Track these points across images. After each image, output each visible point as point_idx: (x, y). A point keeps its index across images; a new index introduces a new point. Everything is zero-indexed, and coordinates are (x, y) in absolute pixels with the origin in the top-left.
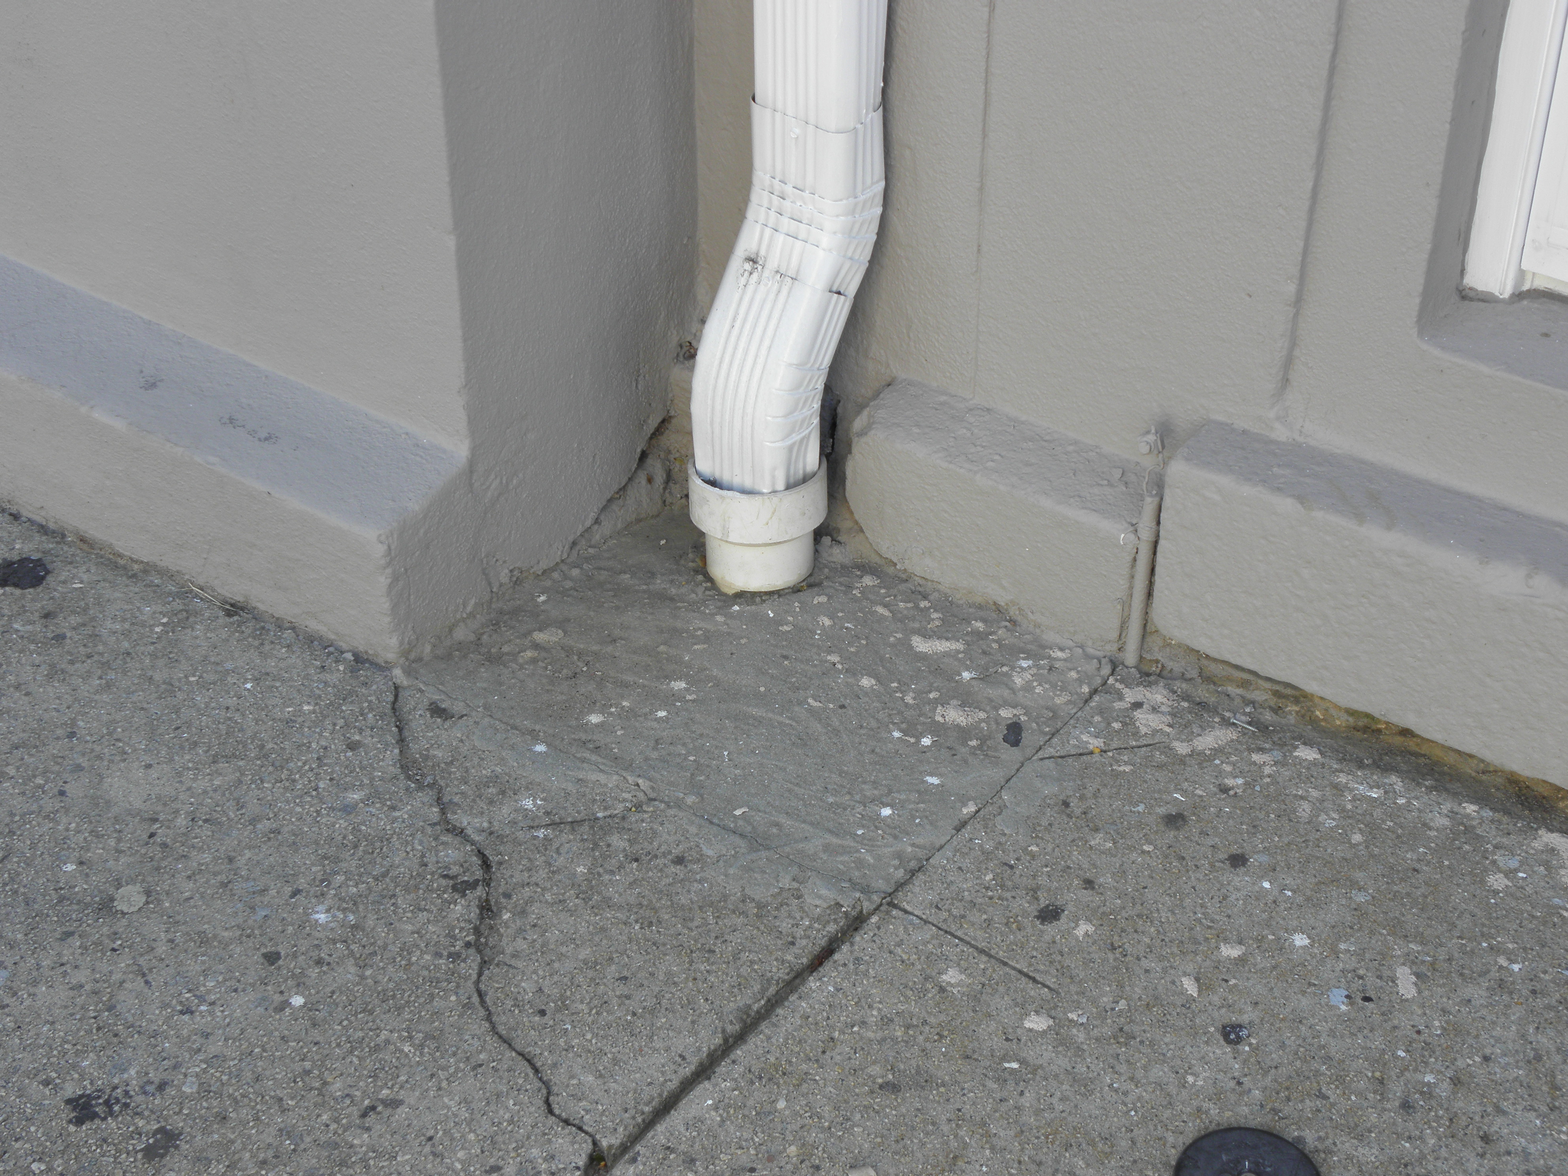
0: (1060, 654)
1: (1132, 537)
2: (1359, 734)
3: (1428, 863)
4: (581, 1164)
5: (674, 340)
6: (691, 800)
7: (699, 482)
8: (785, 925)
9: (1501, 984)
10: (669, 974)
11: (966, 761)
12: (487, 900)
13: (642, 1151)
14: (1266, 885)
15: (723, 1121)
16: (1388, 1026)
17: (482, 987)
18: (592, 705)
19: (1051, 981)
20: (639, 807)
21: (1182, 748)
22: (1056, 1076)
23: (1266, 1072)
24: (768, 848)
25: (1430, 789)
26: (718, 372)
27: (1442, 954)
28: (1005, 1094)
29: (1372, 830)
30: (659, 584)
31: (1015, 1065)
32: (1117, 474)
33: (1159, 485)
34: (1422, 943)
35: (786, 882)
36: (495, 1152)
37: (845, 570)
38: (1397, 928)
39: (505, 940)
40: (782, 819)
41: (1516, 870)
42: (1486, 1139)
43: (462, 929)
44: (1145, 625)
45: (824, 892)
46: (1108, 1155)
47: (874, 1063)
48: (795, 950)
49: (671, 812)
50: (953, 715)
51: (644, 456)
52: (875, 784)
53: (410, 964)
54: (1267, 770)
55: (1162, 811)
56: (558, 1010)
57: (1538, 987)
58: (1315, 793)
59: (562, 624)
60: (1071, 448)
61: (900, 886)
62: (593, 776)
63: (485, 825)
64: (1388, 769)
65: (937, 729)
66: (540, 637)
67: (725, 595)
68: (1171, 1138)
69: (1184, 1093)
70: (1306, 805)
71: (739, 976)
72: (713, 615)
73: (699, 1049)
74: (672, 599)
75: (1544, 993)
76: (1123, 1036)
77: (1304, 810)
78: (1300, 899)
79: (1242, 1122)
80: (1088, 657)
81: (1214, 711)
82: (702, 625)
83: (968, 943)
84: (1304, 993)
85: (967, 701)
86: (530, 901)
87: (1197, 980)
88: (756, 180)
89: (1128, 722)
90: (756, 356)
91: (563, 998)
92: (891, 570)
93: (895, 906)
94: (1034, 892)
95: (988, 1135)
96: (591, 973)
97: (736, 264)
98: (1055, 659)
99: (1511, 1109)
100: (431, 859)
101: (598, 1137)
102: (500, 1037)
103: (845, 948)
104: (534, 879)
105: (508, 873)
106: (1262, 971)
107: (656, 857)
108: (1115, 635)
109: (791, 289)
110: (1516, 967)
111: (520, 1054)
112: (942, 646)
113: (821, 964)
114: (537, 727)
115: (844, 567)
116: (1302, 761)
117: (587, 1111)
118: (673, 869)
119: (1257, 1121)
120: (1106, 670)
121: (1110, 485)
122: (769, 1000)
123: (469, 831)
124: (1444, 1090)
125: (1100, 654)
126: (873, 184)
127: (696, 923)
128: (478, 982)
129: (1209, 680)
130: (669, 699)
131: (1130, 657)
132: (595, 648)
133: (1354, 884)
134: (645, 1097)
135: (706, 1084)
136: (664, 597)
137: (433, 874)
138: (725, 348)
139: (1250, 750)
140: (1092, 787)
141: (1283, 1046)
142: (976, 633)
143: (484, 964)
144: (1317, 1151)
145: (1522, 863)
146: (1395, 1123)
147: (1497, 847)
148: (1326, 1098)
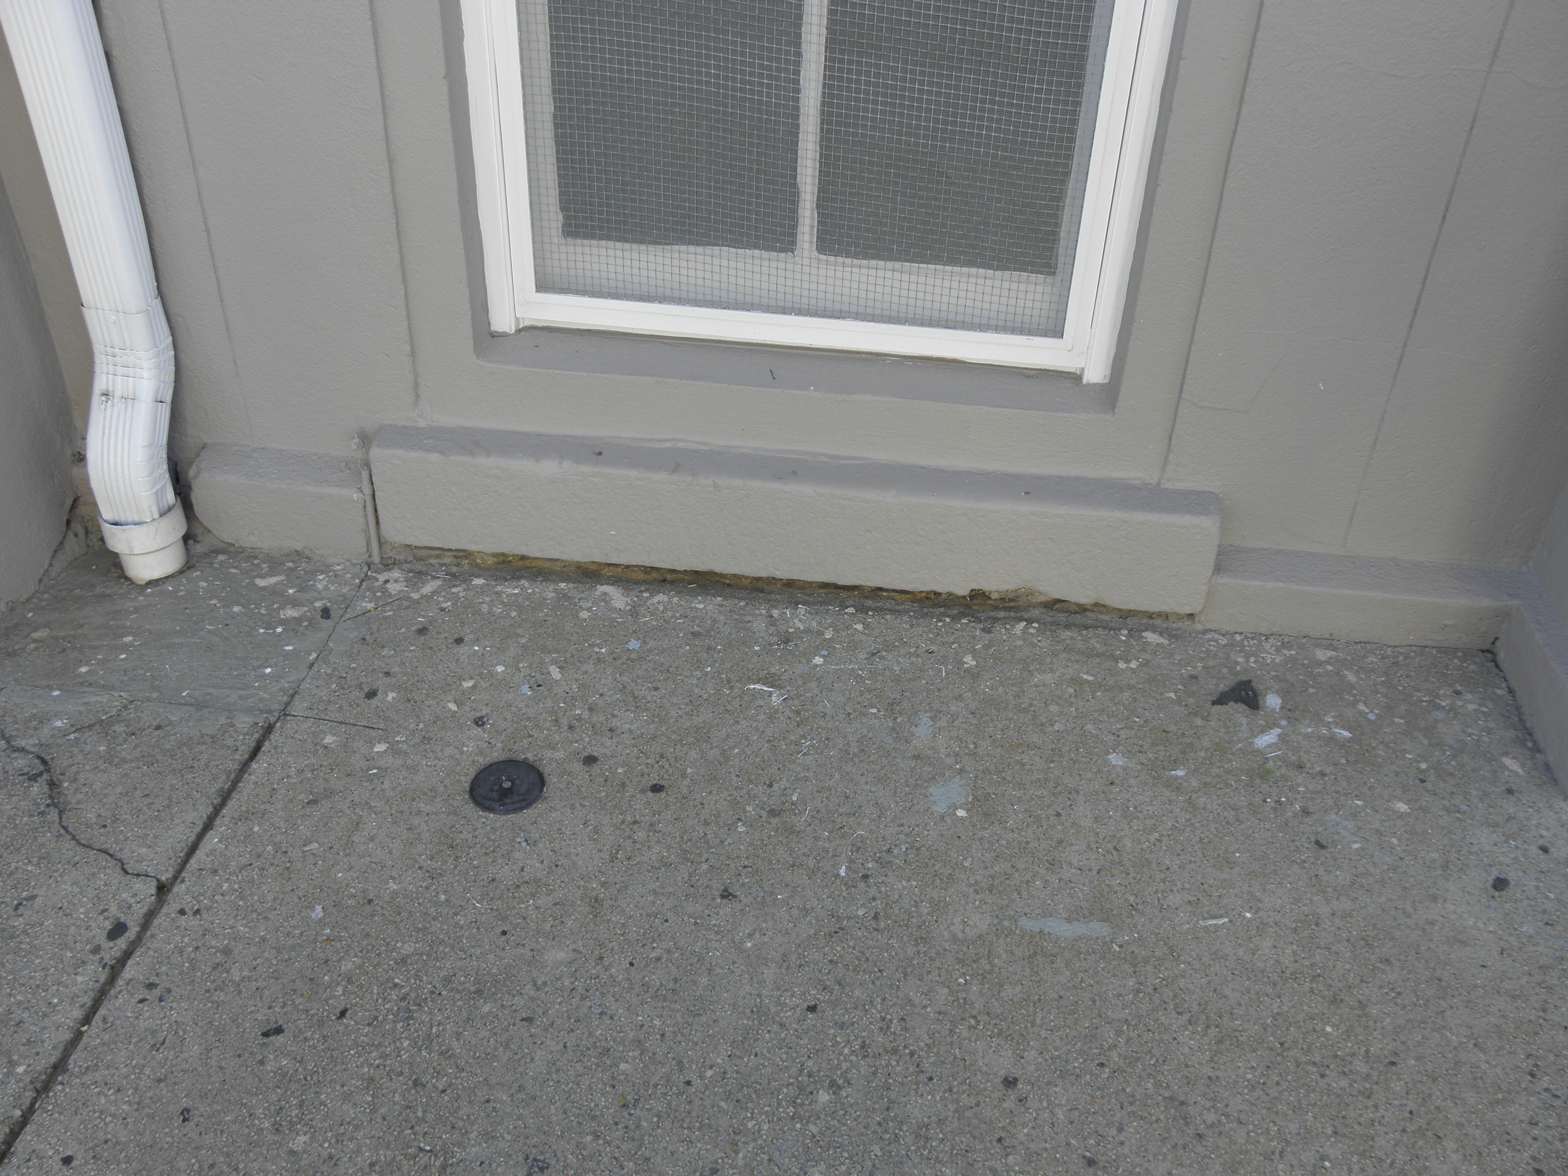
0: (338, 567)
1: (360, 494)
2: (501, 566)
3: (550, 616)
4: (153, 892)
5: (69, 452)
6: (155, 695)
7: (108, 525)
8: (229, 742)
9: (599, 660)
10: (172, 785)
11: (304, 634)
12: (51, 780)
13: (186, 875)
14: (476, 648)
15: (227, 847)
16: (552, 695)
17: (64, 824)
18: (80, 663)
19: (382, 726)
20: (125, 707)
21: (416, 596)
22: (398, 769)
23: (501, 734)
24: (208, 707)
25: (541, 582)
26: (102, 461)
27: (568, 655)
28: (374, 786)
29: (520, 608)
30: (99, 590)
31: (375, 771)
32: (343, 465)
33: (367, 465)
34: (558, 653)
35: (223, 720)
36: (102, 903)
37: (206, 555)
38: (544, 649)
39: (69, 798)
40: (211, 690)
41: (592, 607)
42: (611, 730)
43: (41, 799)
44: (379, 540)
45: (246, 719)
46: (435, 797)
47: (301, 793)
48: (240, 752)
49: (146, 704)
50: (290, 613)
51: (68, 522)
52: (258, 659)
53: (16, 825)
54: (461, 595)
55: (414, 628)
56: (113, 822)
57: (616, 656)
58: (487, 599)
59: (47, 625)
60: (314, 457)
61: (287, 704)
62: (94, 699)
63: (37, 742)
64: (519, 578)
65: (282, 622)
66: (36, 635)
67: (140, 585)
68: (463, 779)
69: (464, 756)
70: (485, 606)
71: (212, 774)
72: (136, 598)
73: (201, 816)
74: (109, 596)
75: (619, 658)
76: (426, 740)
77: (485, 608)
78: (494, 650)
79: (496, 760)
80: (355, 565)
81: (427, 574)
82: (132, 604)
83: (332, 721)
84: (508, 692)
85: (294, 603)
86: (78, 773)
87: (455, 702)
88: (95, 350)
89: (385, 591)
90: (123, 447)
91: (114, 815)
92: (232, 549)
93: (288, 715)
94: (360, 686)
95: (371, 808)
96: (126, 799)
97: (96, 400)
98: (338, 570)
99: (618, 714)
100: (9, 768)
101: (158, 877)
102: (84, 845)
103: (267, 743)
104: (75, 762)
105: (59, 763)
106: (485, 688)
107: (144, 729)
108: (365, 549)
109: (133, 405)
110: (603, 650)
111: (98, 850)
112: (273, 580)
113: (256, 755)
114: (51, 683)
115: (205, 554)
116: (477, 586)
117: (148, 866)
118: (156, 733)
119: (503, 757)
120: (365, 569)
121: (341, 471)
122: (233, 782)
123: (28, 748)
124: (586, 715)
125: (360, 562)
126: (165, 339)
127: (179, 756)
128: (60, 822)
129: (420, 559)
130: (125, 648)
131: (376, 559)
132: (72, 632)
133: (518, 635)
134: (179, 849)
135: (211, 832)
136: (104, 596)
137: (13, 775)
138: (103, 447)
139: (450, 588)
140: (375, 628)
141: (505, 719)
142: (290, 569)
143: (61, 813)
144: (535, 761)
145: (593, 603)
146: (568, 737)
147: (580, 599)
148: (533, 736)
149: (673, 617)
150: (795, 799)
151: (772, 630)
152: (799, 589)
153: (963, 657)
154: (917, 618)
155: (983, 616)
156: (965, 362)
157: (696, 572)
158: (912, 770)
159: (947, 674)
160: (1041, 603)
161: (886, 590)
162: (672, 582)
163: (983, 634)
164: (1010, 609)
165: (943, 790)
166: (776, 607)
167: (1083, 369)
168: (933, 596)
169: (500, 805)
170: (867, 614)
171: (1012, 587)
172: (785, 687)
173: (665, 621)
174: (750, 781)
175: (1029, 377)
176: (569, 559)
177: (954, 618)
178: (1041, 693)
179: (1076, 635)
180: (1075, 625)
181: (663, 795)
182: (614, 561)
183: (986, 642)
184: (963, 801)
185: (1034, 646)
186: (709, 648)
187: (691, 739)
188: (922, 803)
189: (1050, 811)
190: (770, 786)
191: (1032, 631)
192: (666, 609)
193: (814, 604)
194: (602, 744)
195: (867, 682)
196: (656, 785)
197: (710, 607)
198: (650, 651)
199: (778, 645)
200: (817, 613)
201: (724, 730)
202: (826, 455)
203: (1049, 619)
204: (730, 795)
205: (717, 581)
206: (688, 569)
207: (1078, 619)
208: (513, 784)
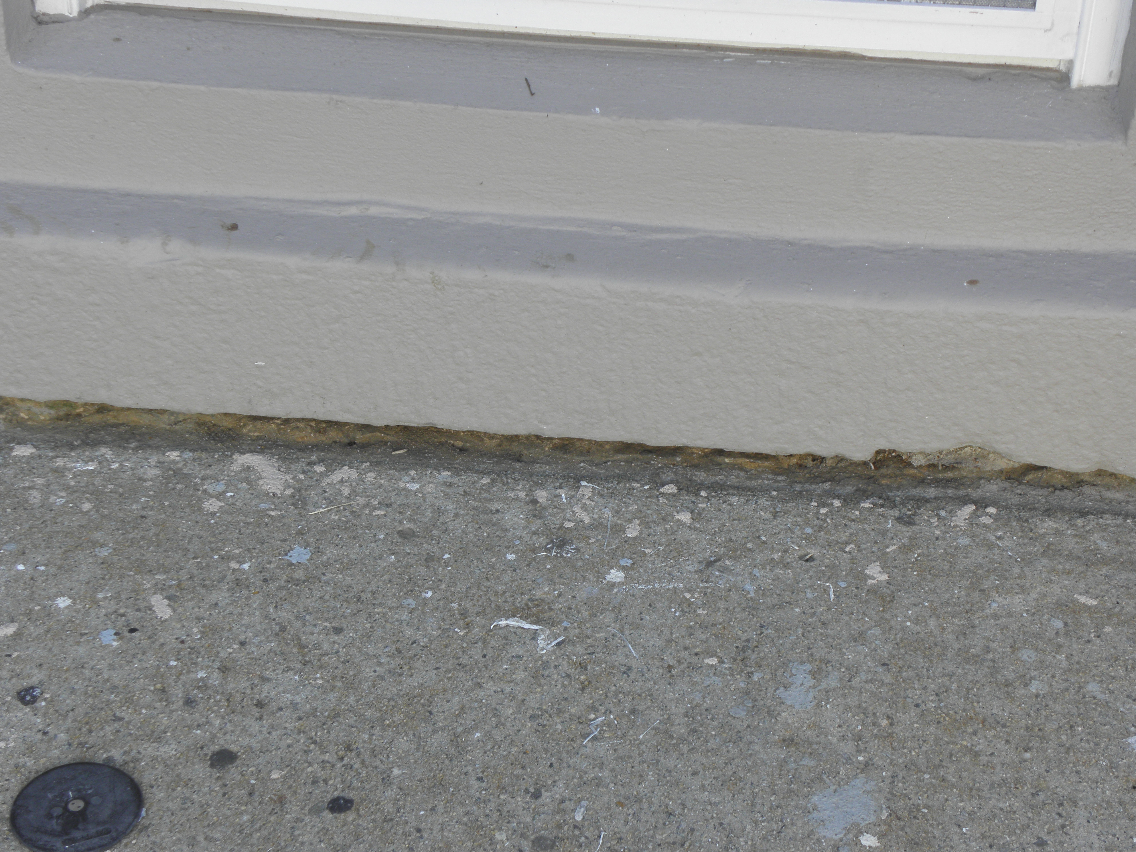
2: (63, 423)
3: (152, 508)
9: (238, 582)
14: (21, 567)
16: (156, 645)
23: (65, 717)
25: (136, 449)
27: (184, 575)
29: (98, 497)
34: (165, 572)
38: (141, 567)
41: (224, 492)
42: (260, 705)
57: (268, 575)
58: (40, 481)
64: (96, 444)
70: (35, 493)
75: (274, 579)
77: (35, 497)
78: (53, 570)
79: (57, 763)
84: (78, 643)
99: (273, 675)
106: (38, 638)
110: (246, 566)
116: (20, 458)
119: (69, 758)
124: (215, 679)
133: (95, 544)
141: (73, 691)
144: (126, 763)
145: (227, 485)
146: (183, 719)
147: (203, 479)
148: (121, 719)
149: (367, 505)
150: (579, 817)
151: (536, 524)
152: (581, 453)
153: (865, 567)
154: (784, 501)
155: (898, 496)
156: (863, 58)
157: (406, 429)
158: (782, 764)
159: (837, 597)
160: (1001, 471)
161: (730, 454)
162: (364, 447)
163: (899, 527)
164: (946, 483)
165: (835, 800)
166: (542, 486)
167: (1071, 63)
168: (810, 463)
169: (64, 843)
170: (697, 495)
171: (948, 445)
172: (560, 622)
173: (352, 512)
174: (503, 789)
175: (976, 79)
176: (183, 410)
177: (846, 500)
178: (1004, 628)
179: (1065, 526)
180: (1062, 509)
181: (350, 816)
182: (262, 412)
183: (905, 541)
184: (872, 819)
185: (991, 546)
186: (429, 559)
187: (398, 717)
188: (799, 823)
189: (1027, 837)
190: (537, 795)
191: (986, 520)
192: (354, 493)
193: (607, 479)
194: (244, 730)
195: (700, 611)
196: (338, 798)
197: (430, 488)
198: (326, 565)
199: (547, 550)
200: (612, 495)
201: (457, 699)
202: (622, 225)
203: (1016, 500)
204: (467, 813)
205: (442, 444)
206: (392, 423)
207: (1068, 498)
208: (87, 803)
